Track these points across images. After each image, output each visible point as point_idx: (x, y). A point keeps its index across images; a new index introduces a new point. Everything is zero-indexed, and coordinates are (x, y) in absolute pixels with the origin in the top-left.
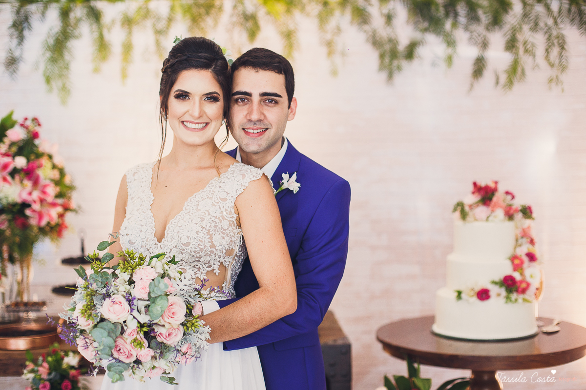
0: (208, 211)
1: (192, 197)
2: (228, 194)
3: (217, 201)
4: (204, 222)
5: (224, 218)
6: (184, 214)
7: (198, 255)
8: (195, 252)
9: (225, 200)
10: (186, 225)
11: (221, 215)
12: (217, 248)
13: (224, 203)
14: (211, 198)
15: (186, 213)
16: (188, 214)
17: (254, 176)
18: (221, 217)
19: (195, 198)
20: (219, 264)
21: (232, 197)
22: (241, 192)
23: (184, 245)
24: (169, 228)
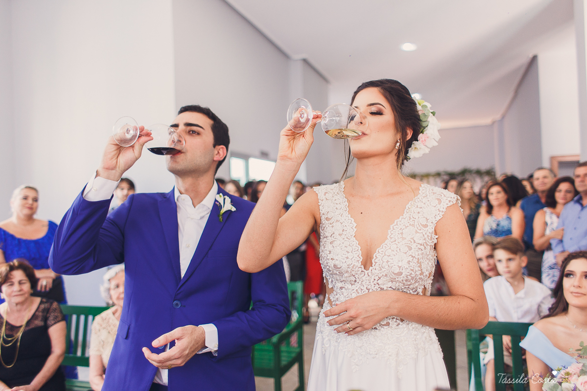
0: (413, 238)
1: (394, 224)
2: (427, 220)
3: (419, 228)
4: (412, 251)
5: (427, 245)
6: (391, 243)
7: (409, 283)
8: (406, 281)
9: (426, 226)
10: (395, 254)
11: (425, 241)
12: (424, 274)
13: (426, 229)
14: (413, 225)
15: (392, 242)
16: (394, 243)
17: (450, 201)
18: (425, 244)
19: (397, 226)
20: (423, 287)
21: (432, 223)
22: (440, 218)
23: (395, 274)
24: (376, 256)
